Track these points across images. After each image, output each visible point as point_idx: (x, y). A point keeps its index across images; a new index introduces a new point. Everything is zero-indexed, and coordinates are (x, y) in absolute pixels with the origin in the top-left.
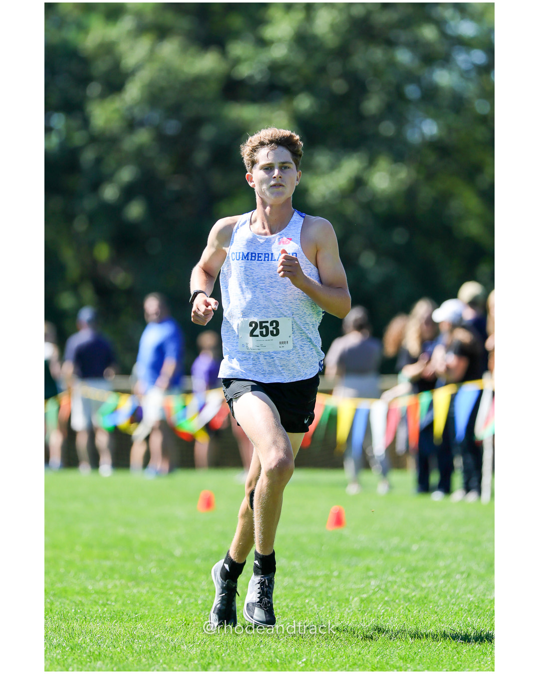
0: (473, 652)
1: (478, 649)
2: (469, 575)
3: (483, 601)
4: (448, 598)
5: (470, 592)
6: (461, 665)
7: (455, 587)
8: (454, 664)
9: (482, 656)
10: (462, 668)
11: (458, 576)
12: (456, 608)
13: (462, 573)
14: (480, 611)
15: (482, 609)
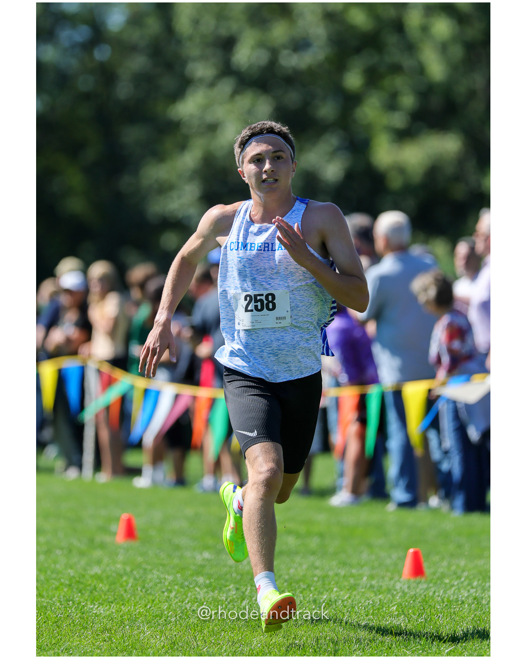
0: (74, 626)
1: (79, 623)
2: (70, 551)
3: (83, 576)
4: (49, 573)
5: (71, 568)
6: (61, 640)
7: (55, 563)
8: (54, 638)
9: (82, 631)
10: (62, 642)
11: (58, 552)
12: (57, 584)
13: (62, 549)
14: (81, 586)
15: (82, 583)
